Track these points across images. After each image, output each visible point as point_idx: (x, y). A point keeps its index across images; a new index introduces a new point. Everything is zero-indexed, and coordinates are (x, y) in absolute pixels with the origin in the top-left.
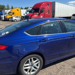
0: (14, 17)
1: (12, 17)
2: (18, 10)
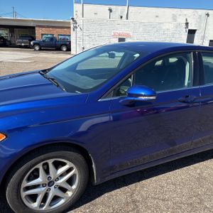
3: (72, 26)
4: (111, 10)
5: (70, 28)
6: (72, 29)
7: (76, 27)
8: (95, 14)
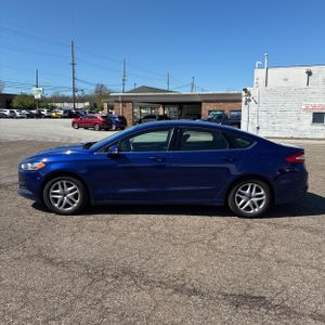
3: (244, 99)
4: (309, 73)
5: (240, 101)
6: (243, 103)
7: (250, 100)
8: (286, 80)
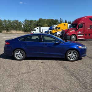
0: (59, 32)
1: (56, 33)
2: (65, 25)
